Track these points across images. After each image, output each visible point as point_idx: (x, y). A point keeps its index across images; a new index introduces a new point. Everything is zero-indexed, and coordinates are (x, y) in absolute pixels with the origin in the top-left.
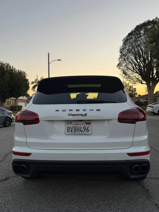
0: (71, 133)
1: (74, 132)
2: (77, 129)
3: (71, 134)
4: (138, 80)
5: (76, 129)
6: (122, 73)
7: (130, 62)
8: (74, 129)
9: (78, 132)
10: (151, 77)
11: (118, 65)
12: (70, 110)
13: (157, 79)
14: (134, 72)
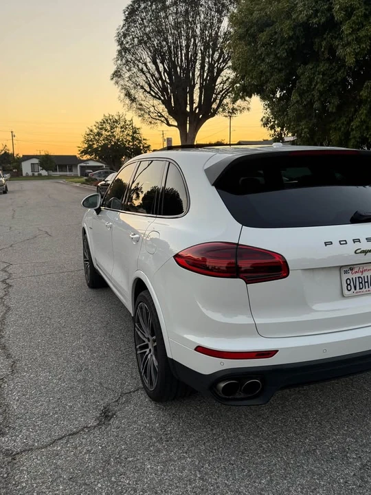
0: (355, 292)
1: (360, 289)
2: (365, 282)
3: (355, 294)
4: (160, 117)
5: (363, 282)
6: (122, 96)
7: (142, 71)
8: (360, 283)
9: (367, 289)
10: (188, 109)
11: (113, 74)
12: (354, 241)
13: (201, 116)
14: (152, 95)
